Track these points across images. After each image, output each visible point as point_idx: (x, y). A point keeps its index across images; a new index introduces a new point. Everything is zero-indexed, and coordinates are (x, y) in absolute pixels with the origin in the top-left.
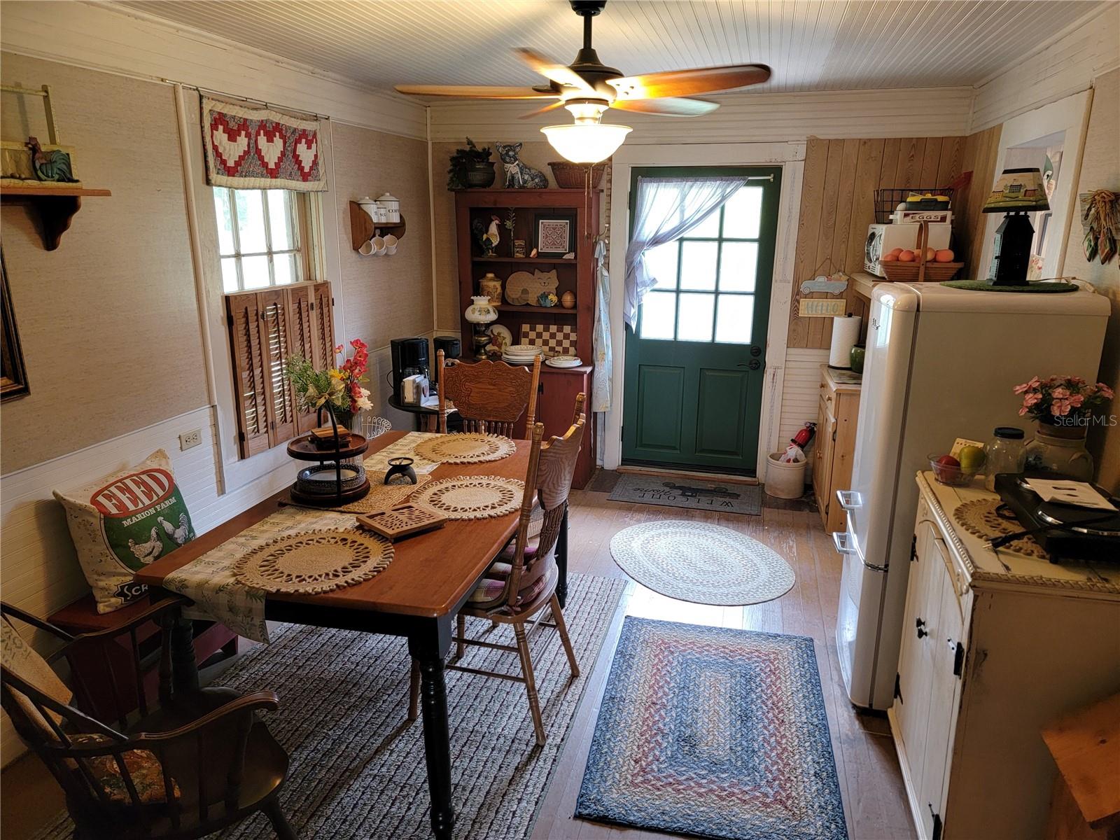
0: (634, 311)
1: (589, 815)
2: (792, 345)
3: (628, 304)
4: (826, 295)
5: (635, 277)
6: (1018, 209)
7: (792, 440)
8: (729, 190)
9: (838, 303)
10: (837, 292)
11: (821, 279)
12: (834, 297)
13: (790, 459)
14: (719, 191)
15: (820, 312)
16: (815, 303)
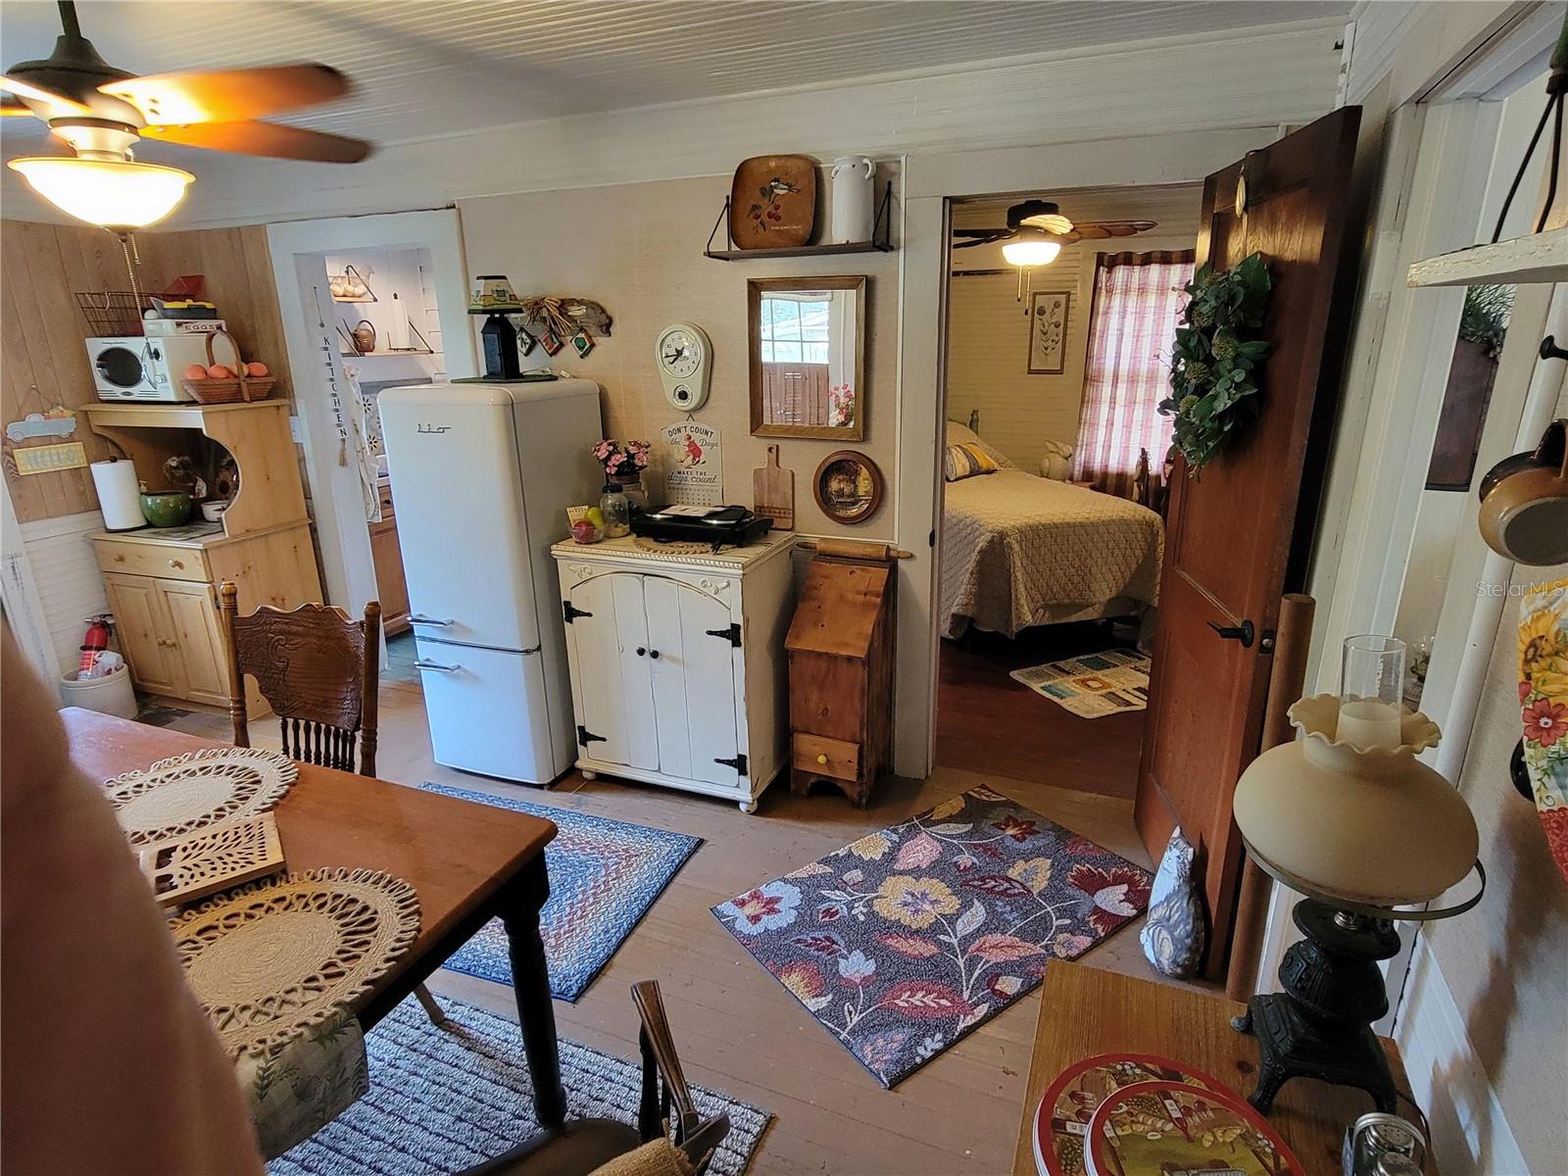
1: (580, 988)
2: (24, 519)
4: (48, 440)
6: (502, 312)
7: (84, 648)
9: (73, 449)
10: (65, 434)
11: (34, 418)
12: (61, 440)
13: (110, 670)
15: (50, 464)
16: (39, 453)
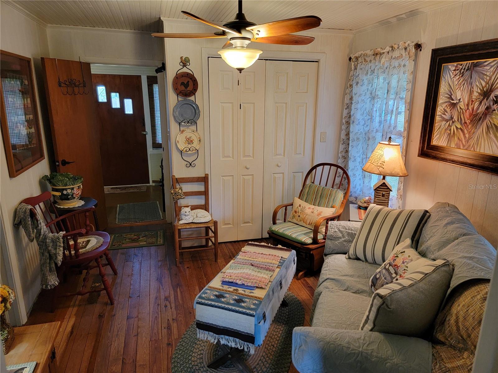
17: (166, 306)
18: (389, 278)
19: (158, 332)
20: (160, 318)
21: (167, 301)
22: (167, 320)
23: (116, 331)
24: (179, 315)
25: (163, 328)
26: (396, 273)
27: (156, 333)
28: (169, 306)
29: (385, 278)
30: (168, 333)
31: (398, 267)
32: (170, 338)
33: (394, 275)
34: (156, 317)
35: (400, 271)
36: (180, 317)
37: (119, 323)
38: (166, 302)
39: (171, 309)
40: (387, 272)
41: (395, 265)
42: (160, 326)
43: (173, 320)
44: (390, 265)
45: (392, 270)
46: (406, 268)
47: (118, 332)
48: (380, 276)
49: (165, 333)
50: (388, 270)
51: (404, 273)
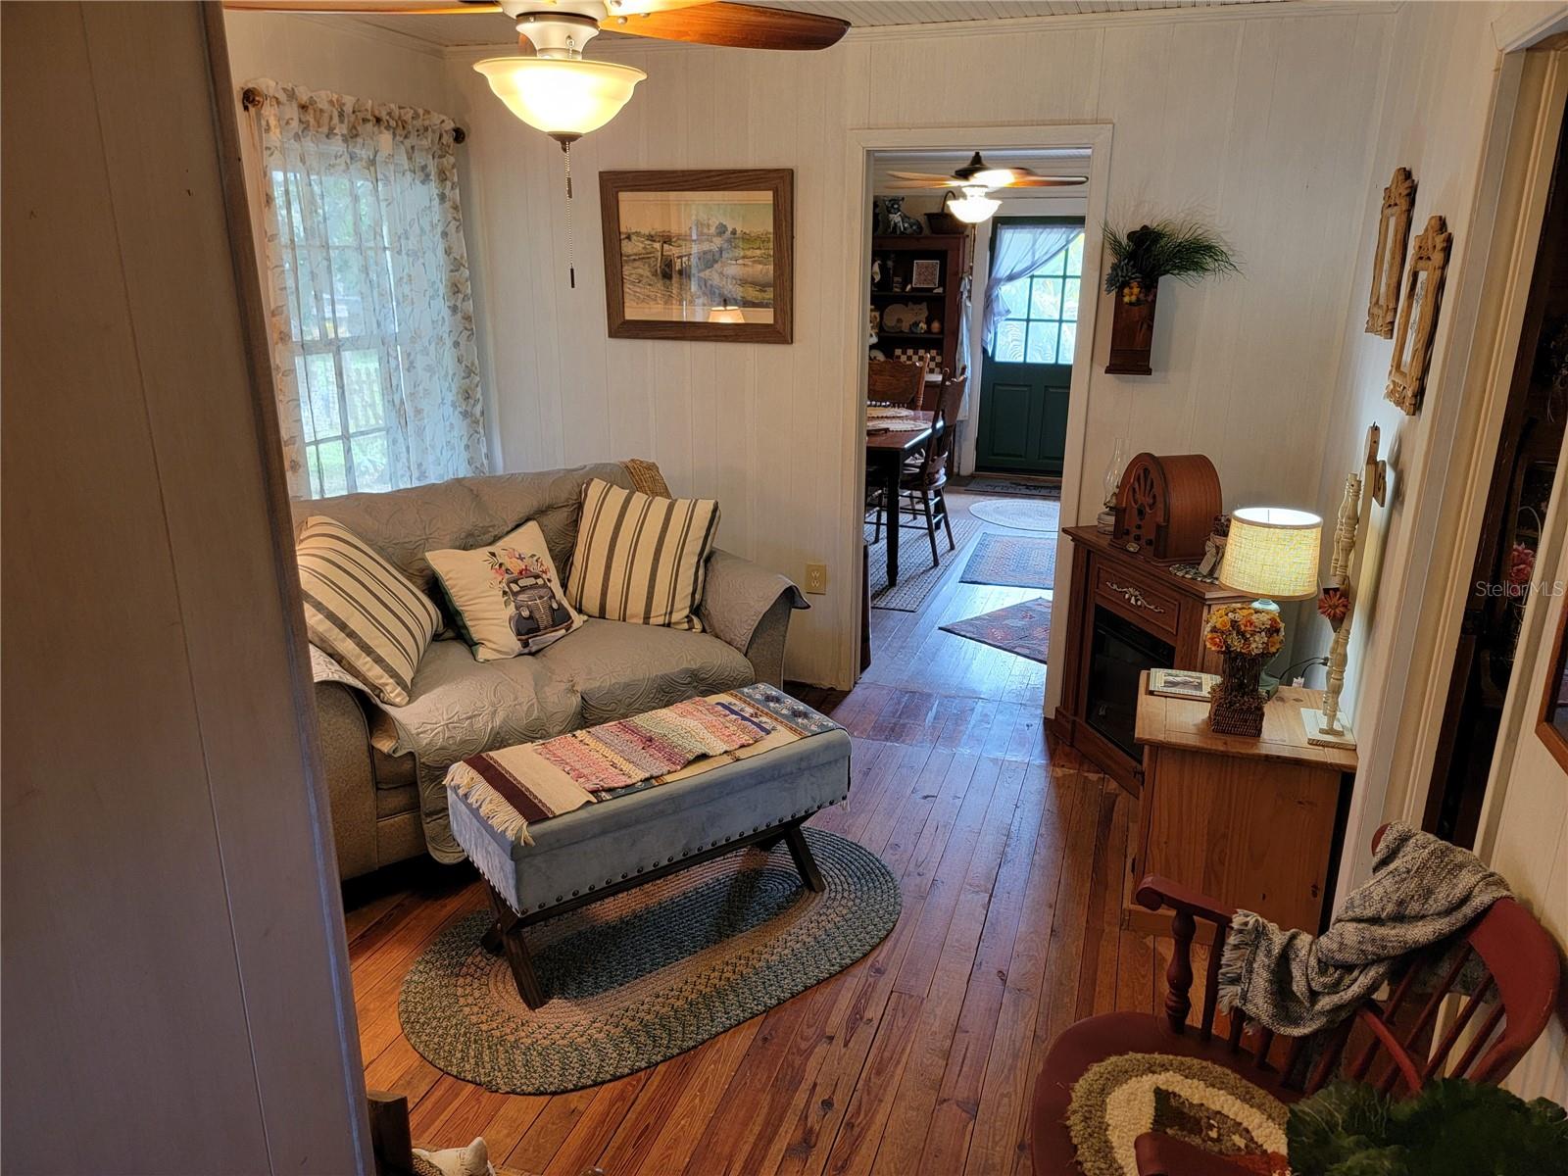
0: (991, 336)
3: (986, 330)
5: (992, 309)
8: (1072, 236)
14: (1064, 236)
17: (827, 1104)
18: (542, 592)
19: (894, 1017)
20: (867, 1066)
21: (811, 1130)
22: (851, 1045)
23: (1018, 1072)
24: (804, 1045)
25: (875, 1023)
26: (537, 577)
27: (901, 1015)
28: (817, 1100)
29: (541, 598)
30: (867, 1002)
31: (526, 569)
32: (870, 984)
33: (540, 582)
34: (879, 1073)
35: (536, 569)
36: (806, 1039)
37: (1006, 1100)
38: (817, 1128)
39: (815, 1085)
40: (528, 592)
41: (521, 573)
42: (881, 1032)
43: (831, 1038)
44: (516, 582)
45: (524, 582)
46: (535, 558)
47: (1012, 1068)
48: (528, 607)
49: (877, 1005)
50: (523, 589)
51: (542, 564)
